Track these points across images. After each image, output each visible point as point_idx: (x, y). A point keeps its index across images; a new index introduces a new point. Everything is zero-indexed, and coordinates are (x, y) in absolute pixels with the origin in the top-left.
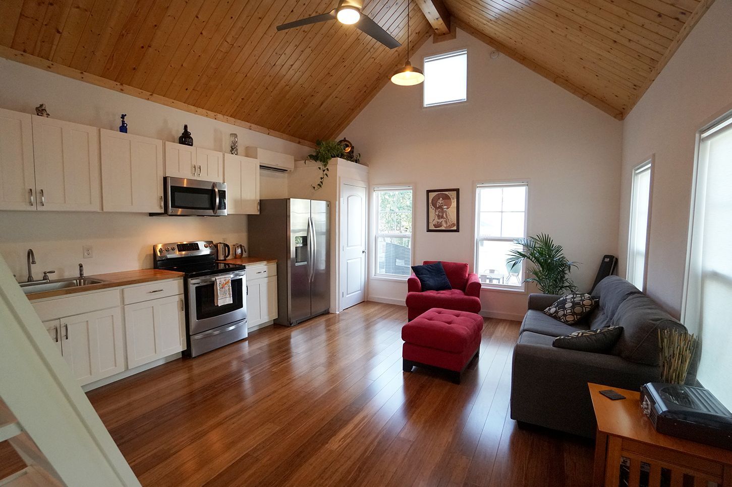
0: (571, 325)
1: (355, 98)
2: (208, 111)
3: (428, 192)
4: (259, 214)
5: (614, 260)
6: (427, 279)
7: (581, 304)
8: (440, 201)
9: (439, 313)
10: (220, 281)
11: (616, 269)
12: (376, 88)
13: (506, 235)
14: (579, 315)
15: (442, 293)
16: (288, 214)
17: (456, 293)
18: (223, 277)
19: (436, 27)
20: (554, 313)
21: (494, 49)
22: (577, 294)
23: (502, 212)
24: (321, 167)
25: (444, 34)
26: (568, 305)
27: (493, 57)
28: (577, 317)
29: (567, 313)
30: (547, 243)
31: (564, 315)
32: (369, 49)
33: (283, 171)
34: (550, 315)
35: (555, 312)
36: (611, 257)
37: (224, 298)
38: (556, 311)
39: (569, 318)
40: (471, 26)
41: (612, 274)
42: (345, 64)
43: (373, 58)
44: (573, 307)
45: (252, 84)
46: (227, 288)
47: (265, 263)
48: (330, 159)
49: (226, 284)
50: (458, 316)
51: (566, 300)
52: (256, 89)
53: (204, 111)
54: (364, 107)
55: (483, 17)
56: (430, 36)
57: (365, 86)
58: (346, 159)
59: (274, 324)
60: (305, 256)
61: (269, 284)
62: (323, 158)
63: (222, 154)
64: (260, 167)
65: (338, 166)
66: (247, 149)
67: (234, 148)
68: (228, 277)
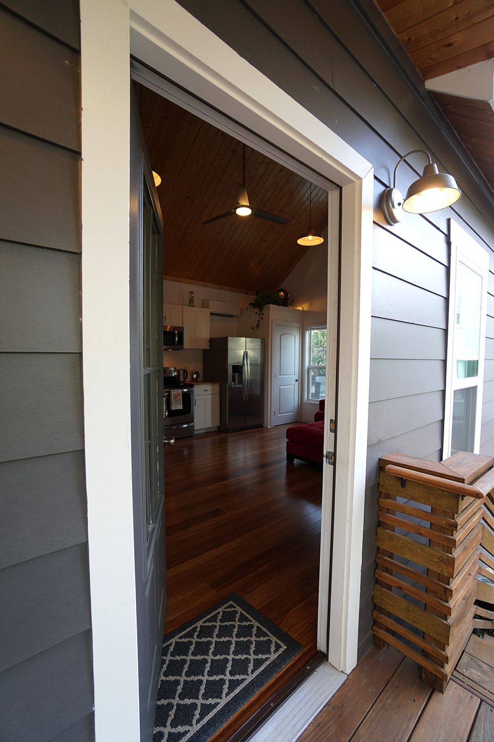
4: (209, 348)
10: (174, 393)
16: (227, 350)
18: (176, 390)
24: (258, 312)
33: (231, 316)
37: (176, 405)
46: (179, 399)
47: (210, 384)
49: (178, 395)
52: (206, 258)
58: (280, 305)
59: (218, 430)
60: (241, 381)
61: (213, 399)
62: (259, 305)
63: (181, 307)
64: (211, 314)
65: (270, 311)
66: (203, 301)
67: (191, 302)
68: (180, 391)
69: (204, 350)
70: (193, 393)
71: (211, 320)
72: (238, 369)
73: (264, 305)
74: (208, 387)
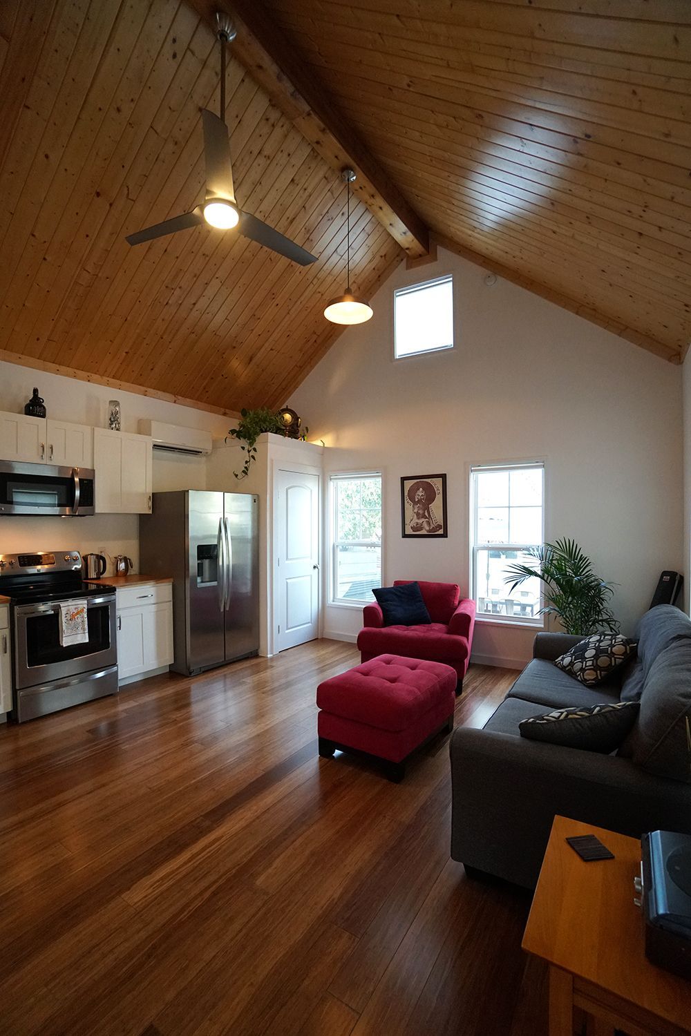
1: (301, 350)
2: (76, 371)
3: (403, 479)
4: (151, 512)
5: (678, 577)
6: (392, 607)
7: (610, 652)
8: (420, 493)
9: (389, 663)
10: (69, 610)
11: (679, 594)
12: (331, 336)
13: (514, 541)
14: (603, 671)
15: (413, 630)
16: (186, 513)
17: (435, 630)
18: (74, 603)
19: (406, 247)
20: (568, 666)
21: (490, 272)
23: (509, 507)
24: (247, 447)
25: (420, 256)
26: (590, 653)
27: (490, 284)
28: (600, 673)
29: (586, 666)
30: (572, 555)
31: (583, 670)
32: (311, 279)
33: (196, 453)
34: (563, 669)
35: (569, 664)
36: (673, 574)
37: (74, 634)
38: (572, 662)
39: (588, 675)
40: (457, 243)
42: (277, 301)
43: (319, 292)
44: (596, 657)
46: (79, 621)
47: (152, 583)
48: (259, 435)
49: (77, 614)
50: (414, 668)
51: (588, 645)
52: (144, 339)
53: (71, 371)
54: (317, 362)
55: (465, 224)
56: (401, 260)
57: (314, 332)
58: (284, 435)
59: (170, 671)
60: (215, 574)
61: (158, 613)
62: (248, 434)
63: (89, 428)
64: (156, 447)
65: (269, 444)
66: (140, 422)
67: (114, 421)
68: (82, 604)
69: (141, 515)
70: (116, 604)
71: (154, 458)
72: (208, 552)
73: (257, 434)
74: (149, 589)
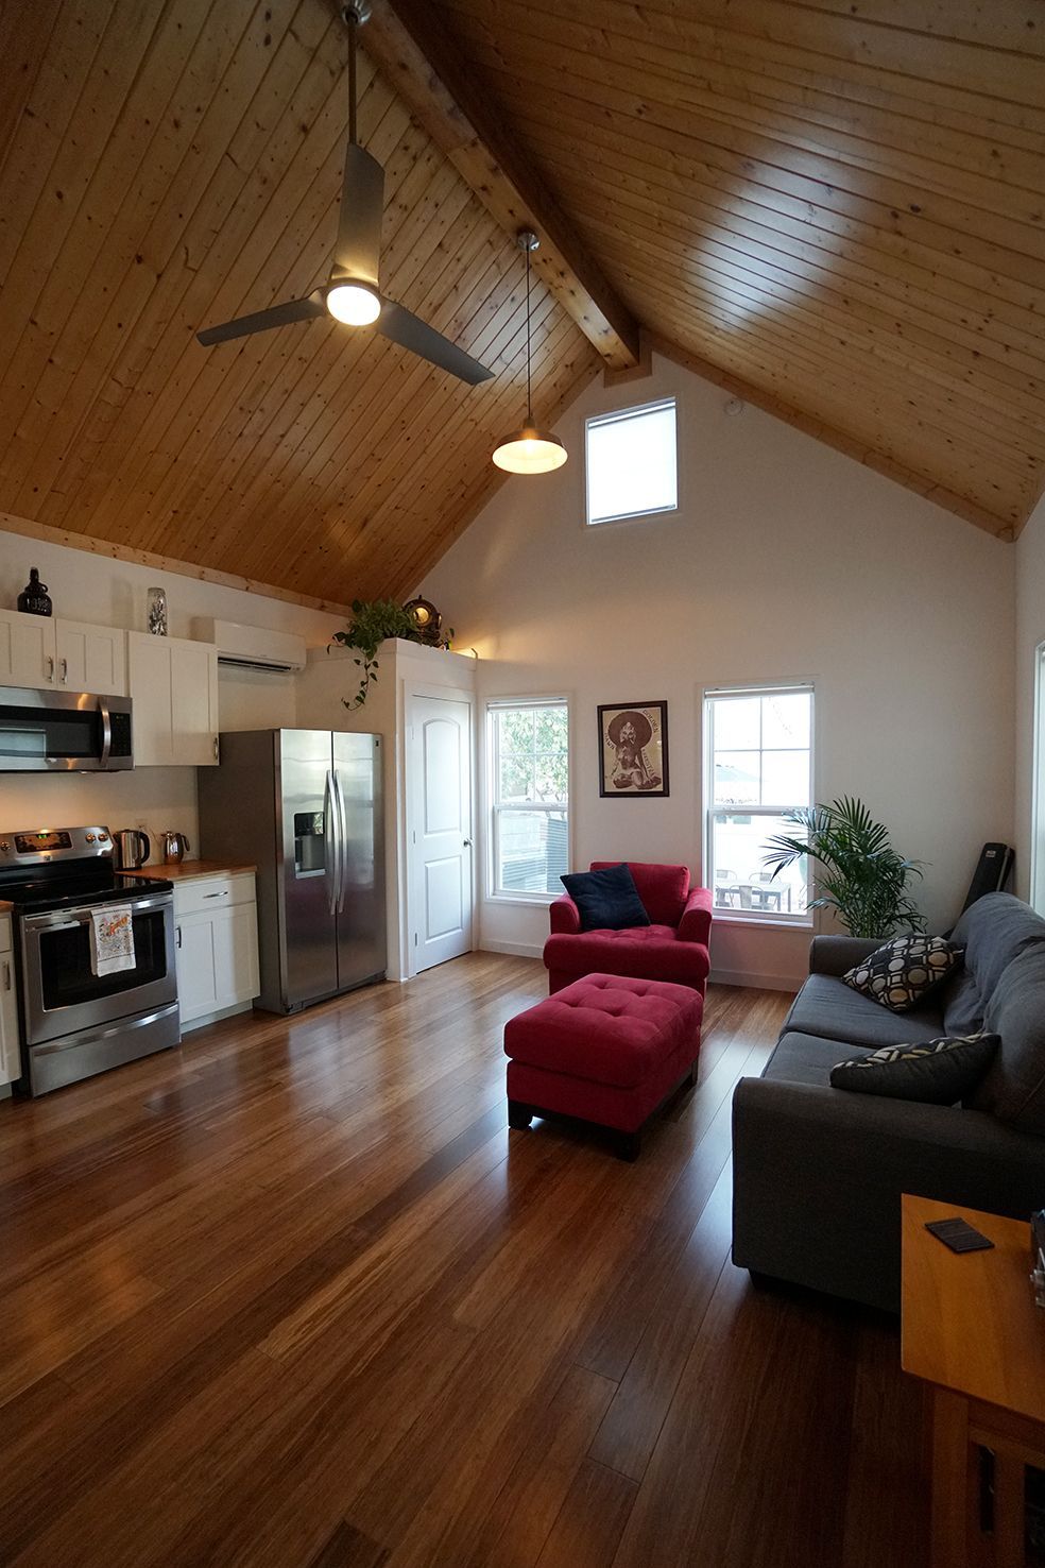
0: (900, 1013)
1: (441, 509)
2: (94, 540)
3: (602, 709)
4: (218, 764)
5: (1007, 853)
6: (592, 903)
7: (925, 962)
8: (628, 729)
9: (602, 986)
10: (104, 920)
11: (1011, 874)
13: (770, 801)
14: (919, 989)
15: (625, 936)
16: (276, 764)
17: (657, 935)
18: (111, 909)
19: (606, 353)
20: (864, 984)
21: (733, 396)
22: (916, 938)
23: (761, 751)
24: (363, 660)
25: (626, 366)
26: (896, 965)
27: (732, 413)
28: (913, 993)
29: (892, 984)
30: (856, 819)
31: (887, 989)
32: (460, 398)
33: (283, 669)
34: (856, 987)
35: (866, 981)
36: (1000, 848)
37: (114, 956)
38: (869, 977)
39: (894, 995)
40: (683, 349)
41: (1001, 890)
42: (408, 434)
43: (472, 420)
44: (905, 970)
45: (194, 478)
46: (121, 935)
47: (225, 874)
48: (382, 642)
49: (117, 925)
50: (641, 993)
51: (890, 952)
52: (203, 490)
53: (86, 540)
54: (464, 528)
55: (701, 322)
56: (598, 372)
57: (462, 482)
58: (419, 641)
59: (255, 1009)
60: (322, 857)
61: (236, 920)
62: (363, 640)
63: (121, 632)
64: (222, 660)
65: (397, 656)
66: (194, 620)
67: (156, 620)
68: (125, 910)
69: (200, 769)
70: (171, 908)
71: (220, 678)
72: (311, 825)
73: (379, 640)
74: (220, 882)
